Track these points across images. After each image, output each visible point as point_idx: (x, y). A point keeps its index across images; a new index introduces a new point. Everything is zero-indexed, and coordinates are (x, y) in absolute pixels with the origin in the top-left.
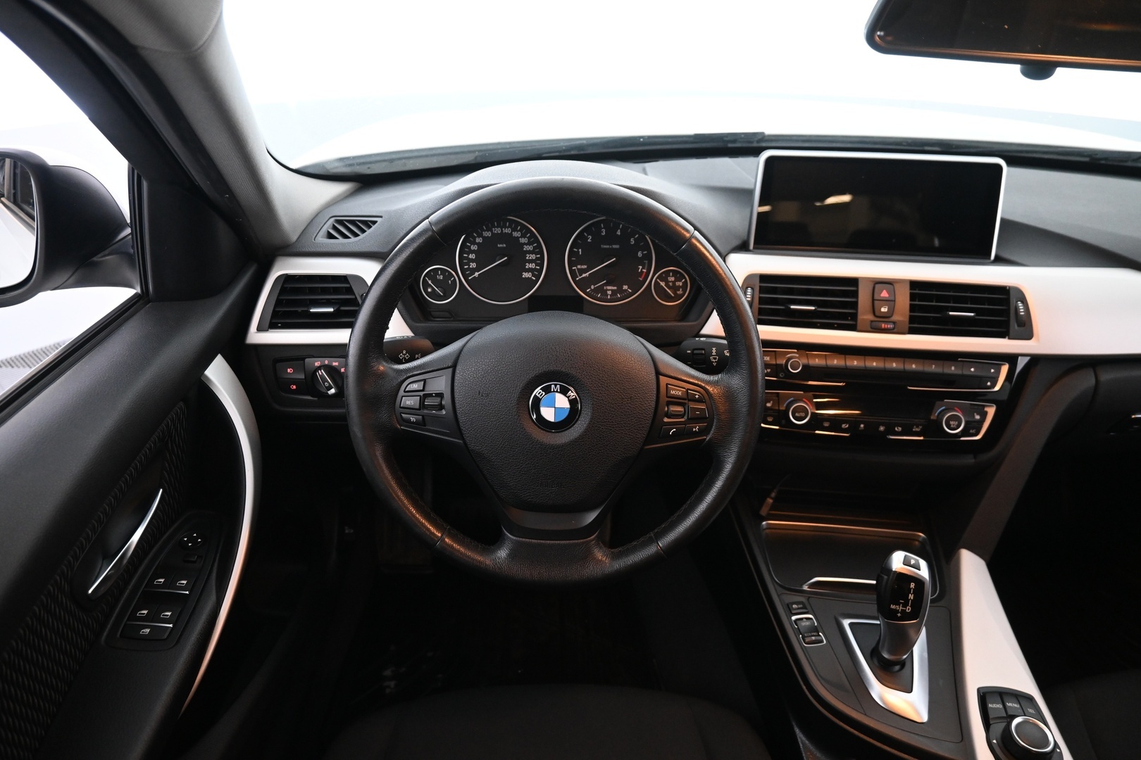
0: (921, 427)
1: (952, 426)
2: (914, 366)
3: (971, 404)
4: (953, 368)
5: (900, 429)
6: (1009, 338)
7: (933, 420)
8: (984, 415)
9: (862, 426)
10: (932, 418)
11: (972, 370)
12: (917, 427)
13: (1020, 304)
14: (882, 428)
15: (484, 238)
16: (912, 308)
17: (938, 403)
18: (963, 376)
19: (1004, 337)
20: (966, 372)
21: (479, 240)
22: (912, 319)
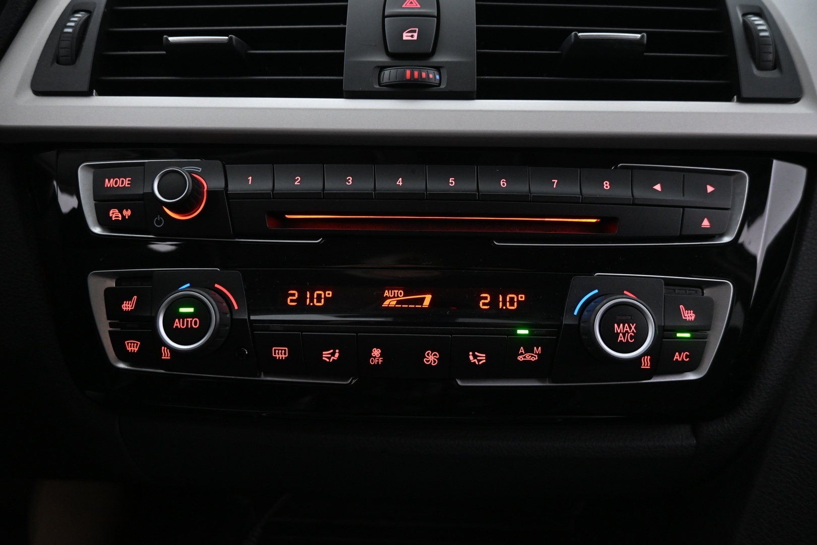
0: (538, 350)
1: (621, 338)
2: (503, 183)
3: (668, 283)
4: (606, 185)
5: (482, 357)
6: (743, 100)
7: (568, 326)
8: (706, 310)
9: (376, 352)
10: (566, 321)
11: (658, 187)
12: (529, 350)
13: (756, 20)
14: (431, 358)
16: (483, 38)
17: (577, 281)
18: (634, 203)
19: (728, 99)
20: (640, 193)
22: (484, 64)
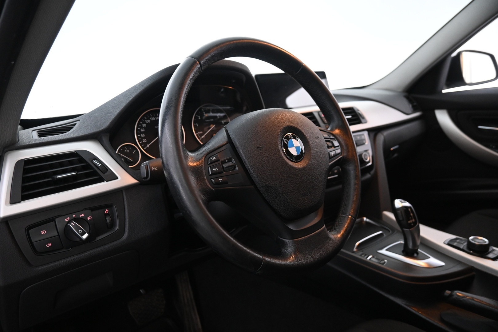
6: (362, 123)
15: (147, 124)
21: (144, 125)
